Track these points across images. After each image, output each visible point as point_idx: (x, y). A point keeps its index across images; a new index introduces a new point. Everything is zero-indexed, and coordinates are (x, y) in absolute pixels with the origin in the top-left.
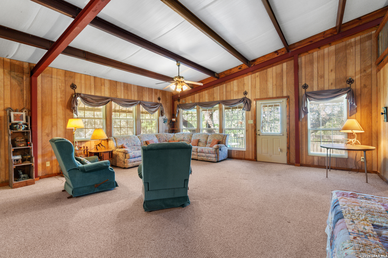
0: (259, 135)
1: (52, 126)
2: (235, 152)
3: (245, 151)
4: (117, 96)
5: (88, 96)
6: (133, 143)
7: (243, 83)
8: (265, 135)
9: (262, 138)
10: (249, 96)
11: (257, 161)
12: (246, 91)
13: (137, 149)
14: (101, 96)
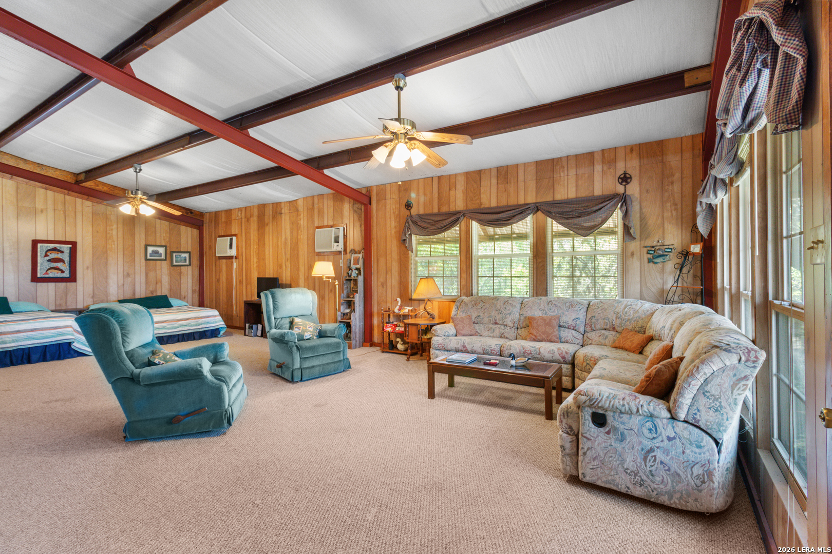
1: (387, 273)
4: (481, 205)
5: (427, 217)
6: (494, 317)
13: (498, 334)
14: (450, 211)
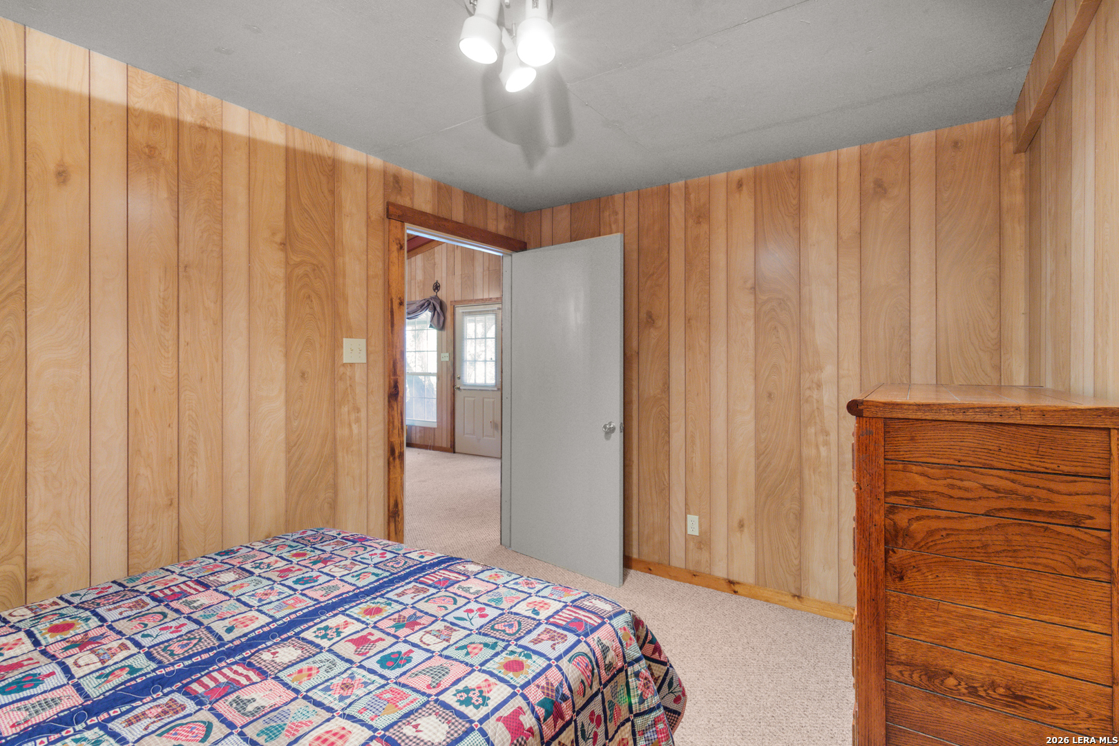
0: (459, 389)
2: (418, 430)
3: (434, 429)
7: (433, 261)
8: (469, 389)
9: (464, 397)
10: (442, 294)
11: (454, 452)
12: (437, 282)
